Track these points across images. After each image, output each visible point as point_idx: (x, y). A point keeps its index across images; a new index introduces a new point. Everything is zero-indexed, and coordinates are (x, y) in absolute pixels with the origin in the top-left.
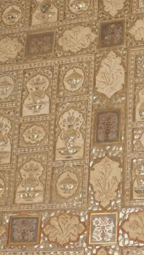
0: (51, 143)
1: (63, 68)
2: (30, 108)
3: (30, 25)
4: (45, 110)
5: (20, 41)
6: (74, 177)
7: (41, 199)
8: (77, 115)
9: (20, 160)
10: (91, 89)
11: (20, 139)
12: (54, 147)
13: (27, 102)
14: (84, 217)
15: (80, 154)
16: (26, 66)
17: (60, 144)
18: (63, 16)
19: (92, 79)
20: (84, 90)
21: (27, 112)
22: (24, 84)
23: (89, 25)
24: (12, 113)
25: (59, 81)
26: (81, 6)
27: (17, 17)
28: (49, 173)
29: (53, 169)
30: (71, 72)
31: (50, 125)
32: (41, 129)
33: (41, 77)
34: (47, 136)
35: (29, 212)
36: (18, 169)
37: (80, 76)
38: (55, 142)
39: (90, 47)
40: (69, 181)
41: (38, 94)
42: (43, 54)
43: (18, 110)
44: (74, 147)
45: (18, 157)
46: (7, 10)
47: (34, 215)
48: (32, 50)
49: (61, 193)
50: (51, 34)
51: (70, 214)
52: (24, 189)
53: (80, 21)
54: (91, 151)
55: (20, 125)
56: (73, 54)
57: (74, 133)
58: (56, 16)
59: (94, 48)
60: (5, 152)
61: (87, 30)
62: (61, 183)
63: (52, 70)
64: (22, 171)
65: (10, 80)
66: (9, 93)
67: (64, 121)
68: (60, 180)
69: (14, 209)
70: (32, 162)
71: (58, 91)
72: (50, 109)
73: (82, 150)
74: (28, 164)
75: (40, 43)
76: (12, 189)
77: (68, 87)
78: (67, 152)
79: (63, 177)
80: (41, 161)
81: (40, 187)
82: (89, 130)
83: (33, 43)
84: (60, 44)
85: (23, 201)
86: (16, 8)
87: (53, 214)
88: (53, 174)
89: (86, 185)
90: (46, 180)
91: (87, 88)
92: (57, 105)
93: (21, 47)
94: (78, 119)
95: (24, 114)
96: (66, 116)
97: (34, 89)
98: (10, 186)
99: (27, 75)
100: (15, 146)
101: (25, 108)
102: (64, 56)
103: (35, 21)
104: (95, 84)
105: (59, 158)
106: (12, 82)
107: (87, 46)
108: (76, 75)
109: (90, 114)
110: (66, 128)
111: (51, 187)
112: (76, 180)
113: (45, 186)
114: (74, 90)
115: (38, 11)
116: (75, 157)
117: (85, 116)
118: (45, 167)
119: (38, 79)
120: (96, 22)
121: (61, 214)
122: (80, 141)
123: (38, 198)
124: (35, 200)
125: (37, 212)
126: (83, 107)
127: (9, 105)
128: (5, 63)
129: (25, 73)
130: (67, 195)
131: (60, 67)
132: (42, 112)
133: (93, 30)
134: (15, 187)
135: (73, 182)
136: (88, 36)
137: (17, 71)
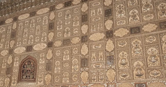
0: (70, 67)
1: (73, 48)
2: (65, 58)
3: (64, 37)
4: (69, 59)
5: (61, 41)
6: (76, 76)
7: (68, 82)
8: (76, 60)
9: (63, 72)
10: (80, 53)
11: (63, 66)
12: (71, 68)
13: (64, 57)
14: (80, 86)
15: (78, 70)
16: (63, 48)
17: (73, 67)
18: (72, 34)
19: (80, 51)
20: (78, 53)
21: (64, 59)
22: (63, 52)
23: (78, 37)
24: (60, 60)
25: (72, 51)
26: (76, 32)
27: (61, 35)
28: (70, 75)
29: (71, 74)
30: (74, 49)
31: (70, 63)
32: (68, 64)
33: (67, 50)
34: (69, 65)
35: (66, 85)
36: (62, 74)
37: (77, 50)
38: (71, 67)
39: (79, 42)
40: (75, 77)
41: (67, 55)
42: (67, 44)
43: (62, 59)
44: (76, 68)
45: (62, 71)
46: (58, 33)
47: (67, 86)
48: (65, 44)
49: (73, 80)
50: (69, 39)
51: (76, 85)
52: (64, 79)
53: (76, 36)
54: (80, 69)
55: (63, 63)
56: (75, 44)
57: (76, 65)
58: (70, 35)
59: (80, 43)
60: (59, 70)
61: (78, 38)
62: (74, 77)
63: (70, 48)
64: (63, 74)
65: (60, 51)
66: (59, 54)
67: (73, 61)
68: (73, 77)
69: (62, 84)
70: (66, 72)
71: (72, 54)
72: (70, 59)
73: (78, 69)
74: (65, 73)
75: (66, 42)
76: (61, 79)
77: (74, 53)
78: (74, 70)
79: (74, 76)
80: (68, 72)
81: (68, 79)
82: (80, 64)
83: (65, 42)
84: (72, 42)
85: (64, 82)
86: (60, 33)
87: (72, 86)
88: (71, 75)
89: (80, 78)
90: (70, 77)
91: (79, 53)
92: (71, 58)
93: (62, 43)
94: (77, 61)
95: (63, 60)
96: (74, 60)
97: (66, 53)
98: (61, 78)
99: (64, 50)
100: (62, 68)
101: (63, 58)
102: (72, 45)
103: (65, 36)
104: (81, 52)
105: (73, 71)
106: (60, 52)
107: (78, 42)
108: (76, 50)
109: (80, 60)
110: (74, 63)
111: (71, 79)
112: (77, 76)
113: (69, 78)
114: (75, 53)
115: (65, 33)
116: (76, 71)
117: (79, 60)
118: (69, 73)
119: (66, 51)
120: (80, 36)
121: (74, 85)
122: (77, 67)
123: (68, 81)
124: (67, 82)
125: (68, 85)
126: (78, 58)
127: (60, 58)
128: (58, 47)
129: (63, 49)
130: (75, 81)
131: (72, 48)
132: (68, 59)
133: (80, 38)
134: (62, 79)
135: (76, 77)
136: (78, 40)
137: (61, 49)
